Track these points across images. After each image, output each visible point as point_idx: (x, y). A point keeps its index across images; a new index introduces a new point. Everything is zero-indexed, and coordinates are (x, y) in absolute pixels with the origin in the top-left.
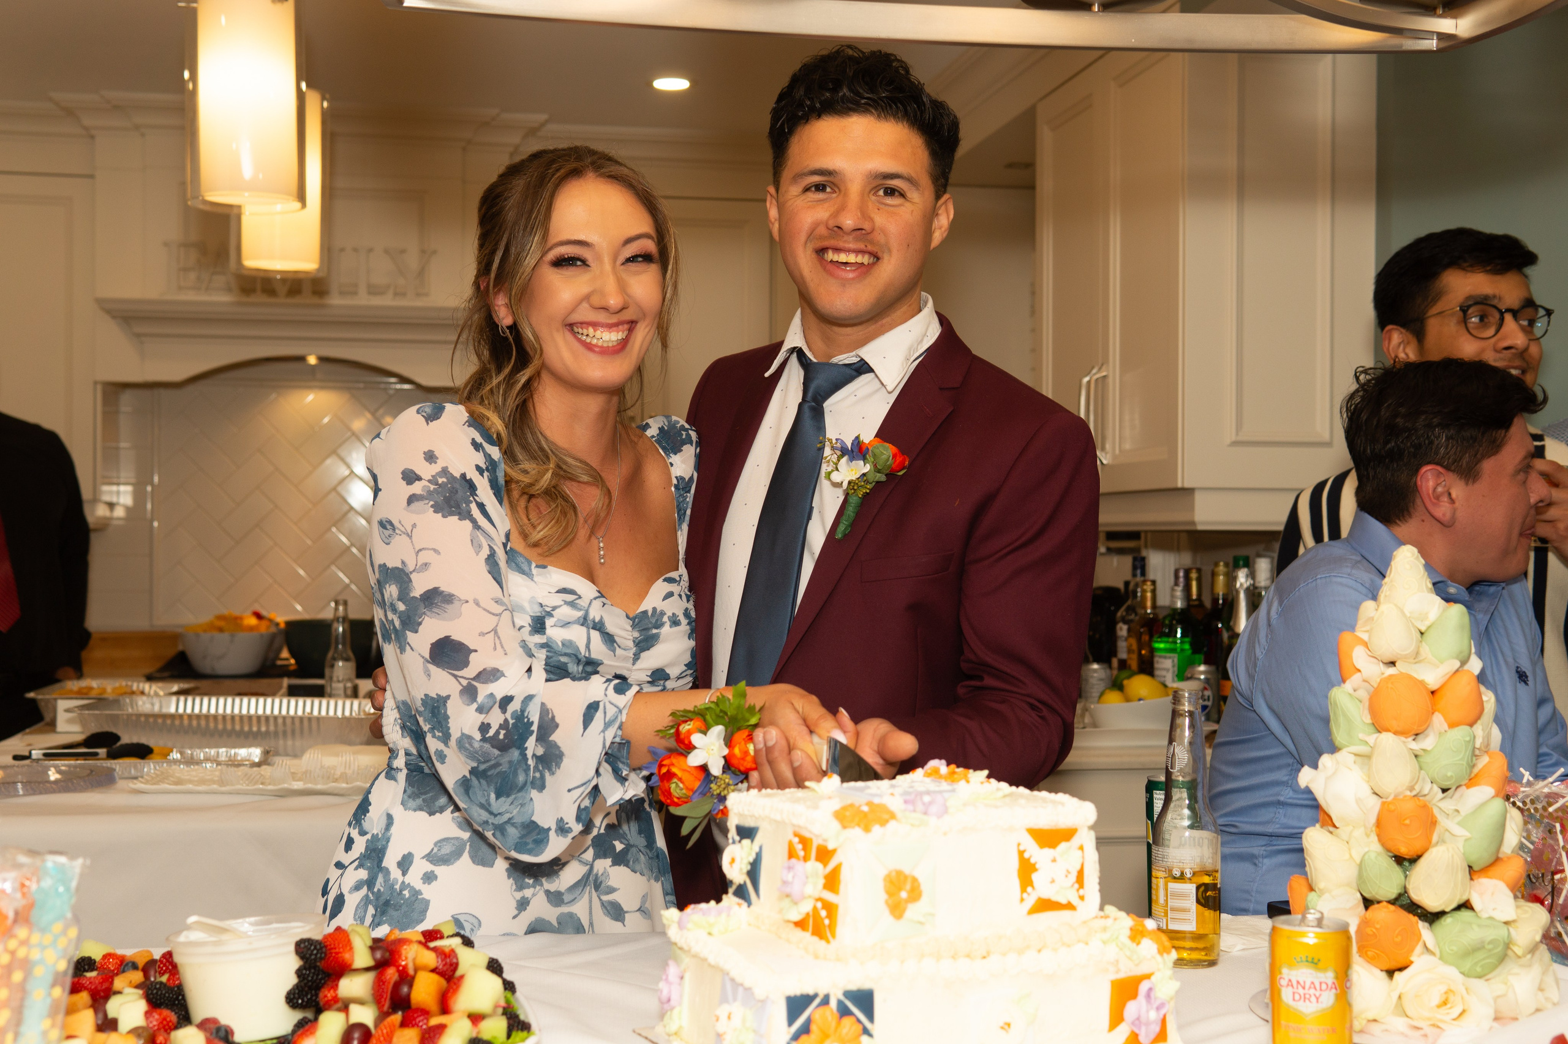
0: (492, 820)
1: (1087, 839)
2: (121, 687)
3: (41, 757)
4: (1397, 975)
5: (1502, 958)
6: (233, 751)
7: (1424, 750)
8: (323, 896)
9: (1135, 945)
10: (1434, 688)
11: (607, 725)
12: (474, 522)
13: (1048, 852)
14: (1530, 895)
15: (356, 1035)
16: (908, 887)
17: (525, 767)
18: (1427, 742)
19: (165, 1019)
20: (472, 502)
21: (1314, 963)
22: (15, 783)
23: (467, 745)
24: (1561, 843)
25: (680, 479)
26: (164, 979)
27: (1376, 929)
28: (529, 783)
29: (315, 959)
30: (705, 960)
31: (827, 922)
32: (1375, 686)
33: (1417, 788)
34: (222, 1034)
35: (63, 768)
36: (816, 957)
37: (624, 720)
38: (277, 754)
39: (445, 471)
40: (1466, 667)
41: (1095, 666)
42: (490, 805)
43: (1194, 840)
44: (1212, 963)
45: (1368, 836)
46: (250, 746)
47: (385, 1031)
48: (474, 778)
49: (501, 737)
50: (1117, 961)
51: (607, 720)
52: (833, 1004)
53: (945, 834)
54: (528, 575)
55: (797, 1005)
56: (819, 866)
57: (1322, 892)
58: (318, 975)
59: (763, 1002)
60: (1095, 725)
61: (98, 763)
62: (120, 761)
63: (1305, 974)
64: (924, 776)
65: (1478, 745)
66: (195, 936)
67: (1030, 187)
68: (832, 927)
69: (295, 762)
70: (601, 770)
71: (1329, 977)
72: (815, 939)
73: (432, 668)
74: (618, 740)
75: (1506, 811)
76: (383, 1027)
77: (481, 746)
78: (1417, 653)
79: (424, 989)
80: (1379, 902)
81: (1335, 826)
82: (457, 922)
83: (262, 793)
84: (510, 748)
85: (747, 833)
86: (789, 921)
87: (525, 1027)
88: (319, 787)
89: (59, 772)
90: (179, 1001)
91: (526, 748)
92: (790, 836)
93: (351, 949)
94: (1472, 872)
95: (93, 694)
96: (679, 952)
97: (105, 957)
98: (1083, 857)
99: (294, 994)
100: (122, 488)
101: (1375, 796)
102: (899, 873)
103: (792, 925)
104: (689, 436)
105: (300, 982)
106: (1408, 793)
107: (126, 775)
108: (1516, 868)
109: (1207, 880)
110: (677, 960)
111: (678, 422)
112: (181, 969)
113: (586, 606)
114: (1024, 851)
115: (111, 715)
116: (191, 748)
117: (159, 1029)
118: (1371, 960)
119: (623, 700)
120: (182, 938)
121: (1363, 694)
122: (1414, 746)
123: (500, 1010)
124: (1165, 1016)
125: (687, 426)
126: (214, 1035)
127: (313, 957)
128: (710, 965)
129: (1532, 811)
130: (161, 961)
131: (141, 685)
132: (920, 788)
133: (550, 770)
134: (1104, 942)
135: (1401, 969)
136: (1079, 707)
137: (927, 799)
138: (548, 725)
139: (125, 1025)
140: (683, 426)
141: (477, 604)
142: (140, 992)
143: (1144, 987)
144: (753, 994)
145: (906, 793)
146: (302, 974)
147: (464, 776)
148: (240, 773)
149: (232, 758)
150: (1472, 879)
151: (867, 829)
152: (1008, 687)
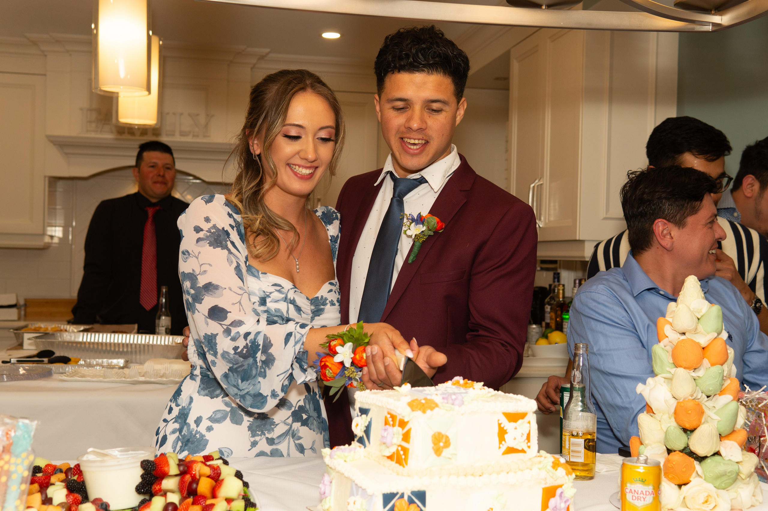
0: (240, 393)
1: (533, 419)
2: (55, 327)
3: (16, 362)
4: (683, 487)
5: (735, 480)
6: (110, 361)
7: (698, 377)
8: (156, 436)
9: (554, 470)
10: (704, 346)
11: (296, 343)
12: (229, 250)
13: (513, 424)
14: (748, 447)
15: (170, 508)
16: (444, 440)
17: (256, 366)
18: (700, 373)
19: (76, 498)
20: (228, 241)
21: (643, 481)
22: (3, 375)
23: (227, 356)
24: (764, 423)
25: (332, 237)
26: (75, 478)
27: (673, 464)
28: (257, 375)
29: (150, 470)
30: (343, 474)
31: (403, 457)
32: (675, 345)
33: (695, 395)
34: (104, 506)
35: (27, 368)
36: (398, 474)
37: (304, 341)
38: (132, 362)
39: (214, 226)
40: (720, 336)
41: (534, 326)
42: (238, 386)
43: (584, 417)
44: (592, 478)
45: (670, 418)
46: (118, 358)
47: (184, 507)
48: (230, 373)
49: (244, 352)
50: (546, 478)
51: (296, 340)
52: (406, 497)
53: (462, 415)
54: (258, 277)
55: (388, 498)
56: (400, 429)
57: (647, 446)
58: (151, 478)
59: (371, 496)
60: (534, 356)
61: (44, 365)
62: (55, 365)
63: (639, 487)
64: (452, 385)
65: (725, 375)
66: (91, 457)
67: (507, 89)
68: (406, 459)
69: (141, 367)
70: (294, 366)
71: (650, 488)
72: (397, 465)
73: (209, 321)
74: (302, 350)
75: (738, 407)
76: (183, 505)
77: (234, 357)
78: (696, 329)
79: (204, 486)
80: (675, 451)
81: (654, 413)
82: (221, 452)
83: (124, 382)
84: (249, 357)
85: (364, 411)
86: (384, 456)
87: (253, 505)
88: (152, 380)
89: (25, 369)
90: (83, 489)
91: (257, 357)
92: (386, 414)
93: (168, 465)
94: (721, 437)
95: (42, 331)
96: (330, 469)
97: (46, 466)
98: (530, 427)
99: (140, 487)
100: (57, 228)
101: (674, 399)
102: (439, 434)
103: (386, 458)
104: (337, 216)
105: (143, 481)
106: (690, 398)
107: (57, 372)
108: (742, 435)
109: (589, 437)
110: (329, 473)
111: (332, 209)
112: (84, 474)
113: (286, 292)
114: (501, 424)
115: (51, 342)
116: (89, 359)
117: (73, 504)
118: (671, 480)
119: (304, 331)
120: (85, 458)
121: (669, 348)
122: (694, 374)
123: (241, 497)
124: (569, 506)
125: (336, 211)
126: (100, 507)
127: (149, 469)
128: (345, 477)
129: (750, 406)
130: (74, 469)
131: (65, 326)
132: (450, 391)
133: (268, 367)
134: (540, 469)
135: (685, 484)
136: (526, 346)
137: (454, 397)
138: (268, 345)
139: (56, 501)
140: (334, 211)
141: (231, 290)
142: (64, 484)
143: (559, 491)
144: (366, 492)
145: (443, 394)
146: (144, 477)
147: (226, 372)
148: (113, 372)
149: (110, 364)
150: (721, 441)
151: (424, 412)
152: (491, 335)
